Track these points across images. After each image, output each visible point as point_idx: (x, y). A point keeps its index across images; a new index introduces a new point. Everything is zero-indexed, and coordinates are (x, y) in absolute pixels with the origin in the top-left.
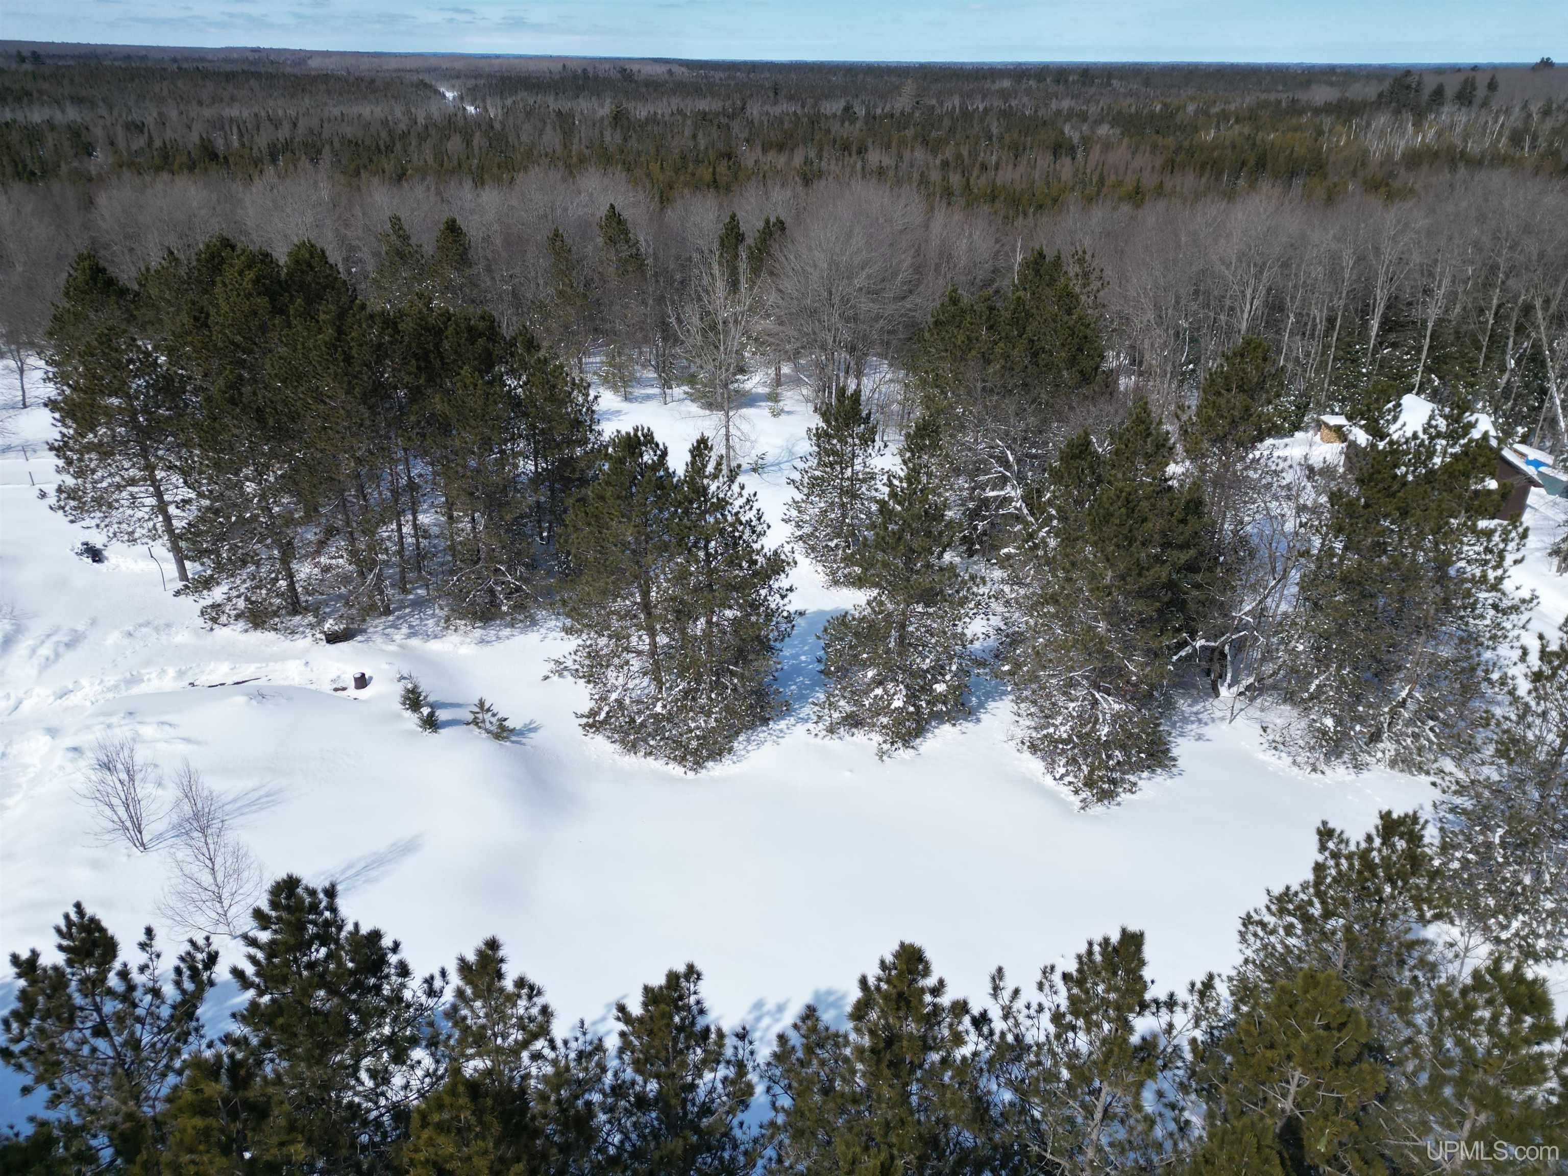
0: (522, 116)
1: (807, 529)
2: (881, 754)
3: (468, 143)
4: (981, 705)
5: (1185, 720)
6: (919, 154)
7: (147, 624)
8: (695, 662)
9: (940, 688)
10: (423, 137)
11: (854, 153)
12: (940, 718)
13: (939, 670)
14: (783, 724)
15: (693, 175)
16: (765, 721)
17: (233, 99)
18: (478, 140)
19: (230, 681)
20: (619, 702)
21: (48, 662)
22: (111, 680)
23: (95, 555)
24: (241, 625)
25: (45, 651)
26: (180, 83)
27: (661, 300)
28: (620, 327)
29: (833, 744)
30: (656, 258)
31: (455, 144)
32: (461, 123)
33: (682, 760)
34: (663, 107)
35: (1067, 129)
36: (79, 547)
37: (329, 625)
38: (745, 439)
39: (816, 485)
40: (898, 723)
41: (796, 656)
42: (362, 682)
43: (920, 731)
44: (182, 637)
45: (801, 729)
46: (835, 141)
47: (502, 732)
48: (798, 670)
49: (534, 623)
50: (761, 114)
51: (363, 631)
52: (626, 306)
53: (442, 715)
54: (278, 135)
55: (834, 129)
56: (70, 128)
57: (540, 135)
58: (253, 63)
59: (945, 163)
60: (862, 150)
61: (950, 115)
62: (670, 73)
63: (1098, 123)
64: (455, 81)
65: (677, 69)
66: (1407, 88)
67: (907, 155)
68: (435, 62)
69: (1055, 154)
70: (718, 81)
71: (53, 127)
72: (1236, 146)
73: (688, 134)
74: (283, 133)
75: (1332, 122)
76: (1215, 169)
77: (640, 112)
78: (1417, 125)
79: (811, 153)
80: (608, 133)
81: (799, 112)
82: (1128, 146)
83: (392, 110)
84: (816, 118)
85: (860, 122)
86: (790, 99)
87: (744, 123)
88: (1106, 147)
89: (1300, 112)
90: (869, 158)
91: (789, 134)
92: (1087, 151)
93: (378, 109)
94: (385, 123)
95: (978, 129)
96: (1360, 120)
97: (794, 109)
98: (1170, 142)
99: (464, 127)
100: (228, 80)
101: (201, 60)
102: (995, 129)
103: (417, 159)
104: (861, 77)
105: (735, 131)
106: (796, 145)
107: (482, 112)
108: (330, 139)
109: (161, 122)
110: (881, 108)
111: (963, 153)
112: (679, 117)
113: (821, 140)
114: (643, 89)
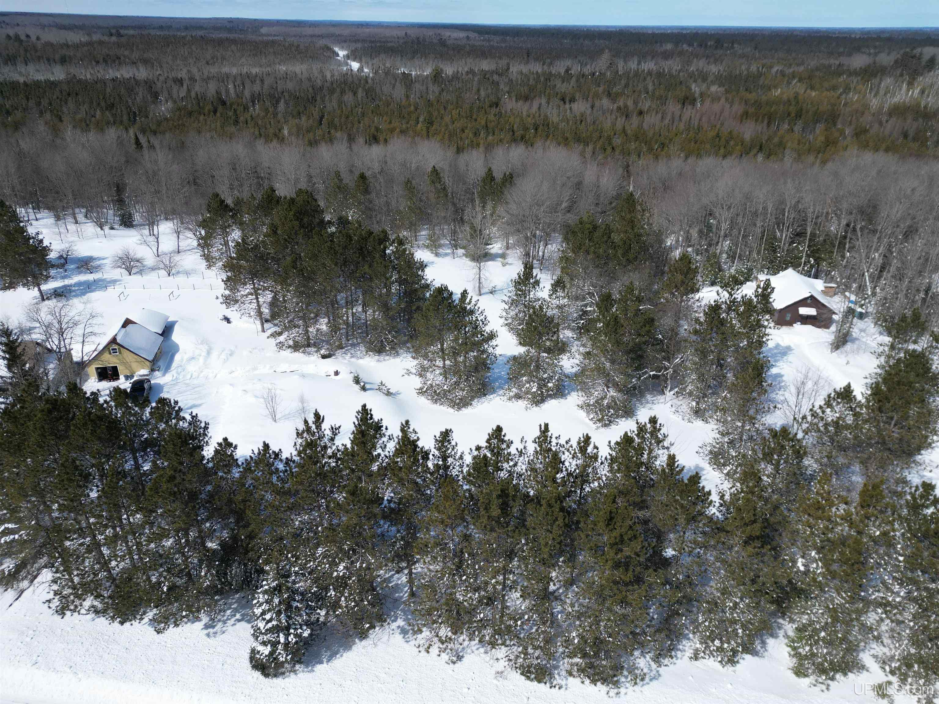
0: (384, 75)
1: (510, 321)
2: (527, 409)
3: (355, 94)
4: (569, 393)
5: (648, 403)
6: (605, 102)
7: (256, 348)
8: (459, 371)
9: (550, 385)
10: (332, 91)
11: (567, 102)
12: (552, 397)
13: (550, 378)
14: (492, 396)
16: (485, 395)
17: (223, 58)
18: (361, 93)
19: (288, 371)
20: (431, 385)
21: (225, 361)
23: (228, 320)
25: (223, 356)
26: (193, 47)
29: (510, 404)
30: (453, 188)
31: (348, 97)
32: (350, 79)
33: (453, 407)
34: (462, 67)
35: (693, 86)
36: (223, 317)
37: (323, 352)
39: (513, 303)
40: (534, 397)
41: (500, 372)
42: (337, 373)
43: (543, 401)
45: (498, 398)
46: (557, 94)
47: (388, 393)
48: (500, 377)
49: (398, 355)
50: (517, 73)
51: (334, 355)
53: (367, 386)
54: (255, 89)
55: (558, 86)
56: (146, 82)
57: (394, 87)
58: (230, 30)
59: (619, 108)
60: (573, 100)
61: (627, 74)
62: (468, 38)
63: (713, 83)
64: (343, 44)
65: (472, 35)
66: (912, 57)
67: (597, 103)
68: (332, 30)
69: (684, 104)
70: (495, 44)
71: (137, 82)
72: (789, 101)
73: (475, 89)
74: (257, 88)
75: (857, 82)
76: (770, 118)
77: (449, 70)
78: (910, 84)
79: (544, 101)
80: (431, 86)
81: (539, 71)
82: (727, 99)
83: (312, 68)
84: (549, 77)
85: (574, 79)
86: (537, 59)
87: (507, 80)
88: (713, 100)
89: (840, 74)
90: (575, 106)
91: (532, 89)
92: (702, 102)
93: (304, 67)
94: (309, 79)
95: (641, 86)
96: (875, 81)
97: (537, 68)
98: (752, 97)
99: (353, 82)
100: (219, 45)
101: (201, 28)
102: (650, 87)
103: (329, 108)
104: (581, 40)
105: (502, 86)
106: (535, 96)
107: (361, 69)
108: (283, 92)
109: (192, 79)
110: (588, 67)
111: (629, 104)
112: (470, 76)
113: (549, 93)
114: (451, 52)
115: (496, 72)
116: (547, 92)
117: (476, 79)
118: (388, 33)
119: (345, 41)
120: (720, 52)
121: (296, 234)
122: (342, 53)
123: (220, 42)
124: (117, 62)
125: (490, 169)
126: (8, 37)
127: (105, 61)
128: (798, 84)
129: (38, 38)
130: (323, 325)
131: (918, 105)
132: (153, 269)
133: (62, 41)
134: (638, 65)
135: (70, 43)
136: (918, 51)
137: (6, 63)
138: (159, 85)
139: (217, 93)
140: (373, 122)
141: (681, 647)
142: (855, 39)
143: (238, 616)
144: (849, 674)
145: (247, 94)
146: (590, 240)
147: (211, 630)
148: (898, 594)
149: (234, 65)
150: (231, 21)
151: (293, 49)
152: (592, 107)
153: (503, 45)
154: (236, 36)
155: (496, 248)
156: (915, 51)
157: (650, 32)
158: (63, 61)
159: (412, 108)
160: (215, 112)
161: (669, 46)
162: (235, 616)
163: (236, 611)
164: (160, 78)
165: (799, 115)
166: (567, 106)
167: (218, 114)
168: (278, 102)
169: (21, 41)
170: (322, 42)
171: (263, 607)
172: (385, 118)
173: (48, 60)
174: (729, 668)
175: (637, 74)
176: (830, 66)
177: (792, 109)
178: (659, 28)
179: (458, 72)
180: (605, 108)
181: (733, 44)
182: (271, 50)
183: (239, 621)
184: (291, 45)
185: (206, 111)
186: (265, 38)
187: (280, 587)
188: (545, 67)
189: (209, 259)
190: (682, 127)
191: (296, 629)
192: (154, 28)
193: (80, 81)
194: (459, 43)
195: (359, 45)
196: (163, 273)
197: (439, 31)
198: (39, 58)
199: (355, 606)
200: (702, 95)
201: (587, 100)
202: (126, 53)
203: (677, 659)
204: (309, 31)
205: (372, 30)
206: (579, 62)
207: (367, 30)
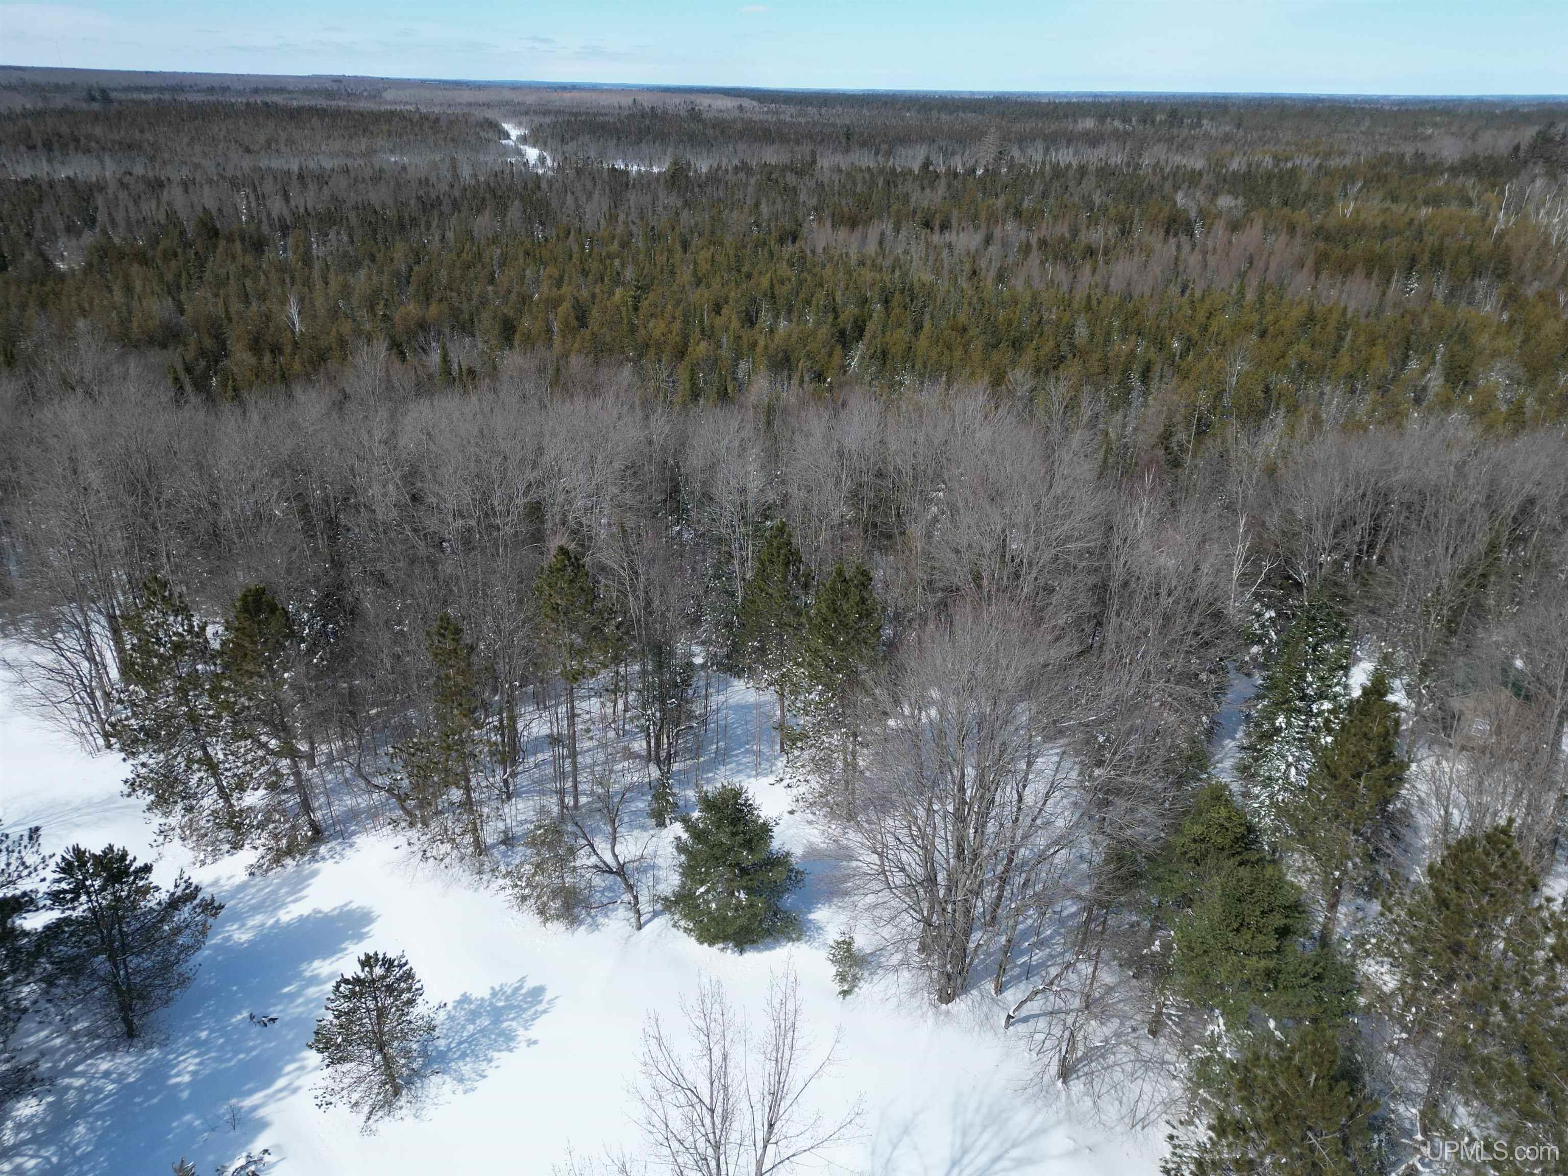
6: (1013, 229)
11: (936, 229)
34: (727, 158)
35: (1178, 197)
50: (831, 170)
60: (945, 226)
62: (741, 108)
65: (747, 103)
67: (997, 232)
70: (788, 119)
73: (750, 201)
77: (703, 165)
79: (888, 227)
81: (873, 167)
84: (892, 178)
85: (943, 182)
86: (863, 144)
87: (812, 184)
88: (1230, 226)
90: (953, 237)
91: (864, 203)
92: (1207, 228)
98: (1302, 217)
104: (934, 114)
105: (803, 197)
112: (742, 175)
113: (899, 211)
114: (710, 132)
115: (790, 168)
116: (895, 207)
117: (752, 181)
118: (605, 100)
119: (527, 113)
122: (515, 132)
124: (72, 146)
127: (48, 147)
134: (1045, 154)
151: (426, 125)
153: (802, 120)
161: (1090, 123)
166: (937, 237)
179: (718, 169)
182: (385, 128)
184: (426, 119)
188: (881, 159)
194: (725, 115)
197: (693, 97)
200: (1202, 214)
201: (975, 225)
204: (467, 96)
205: (576, 95)
206: (941, 148)
207: (567, 96)
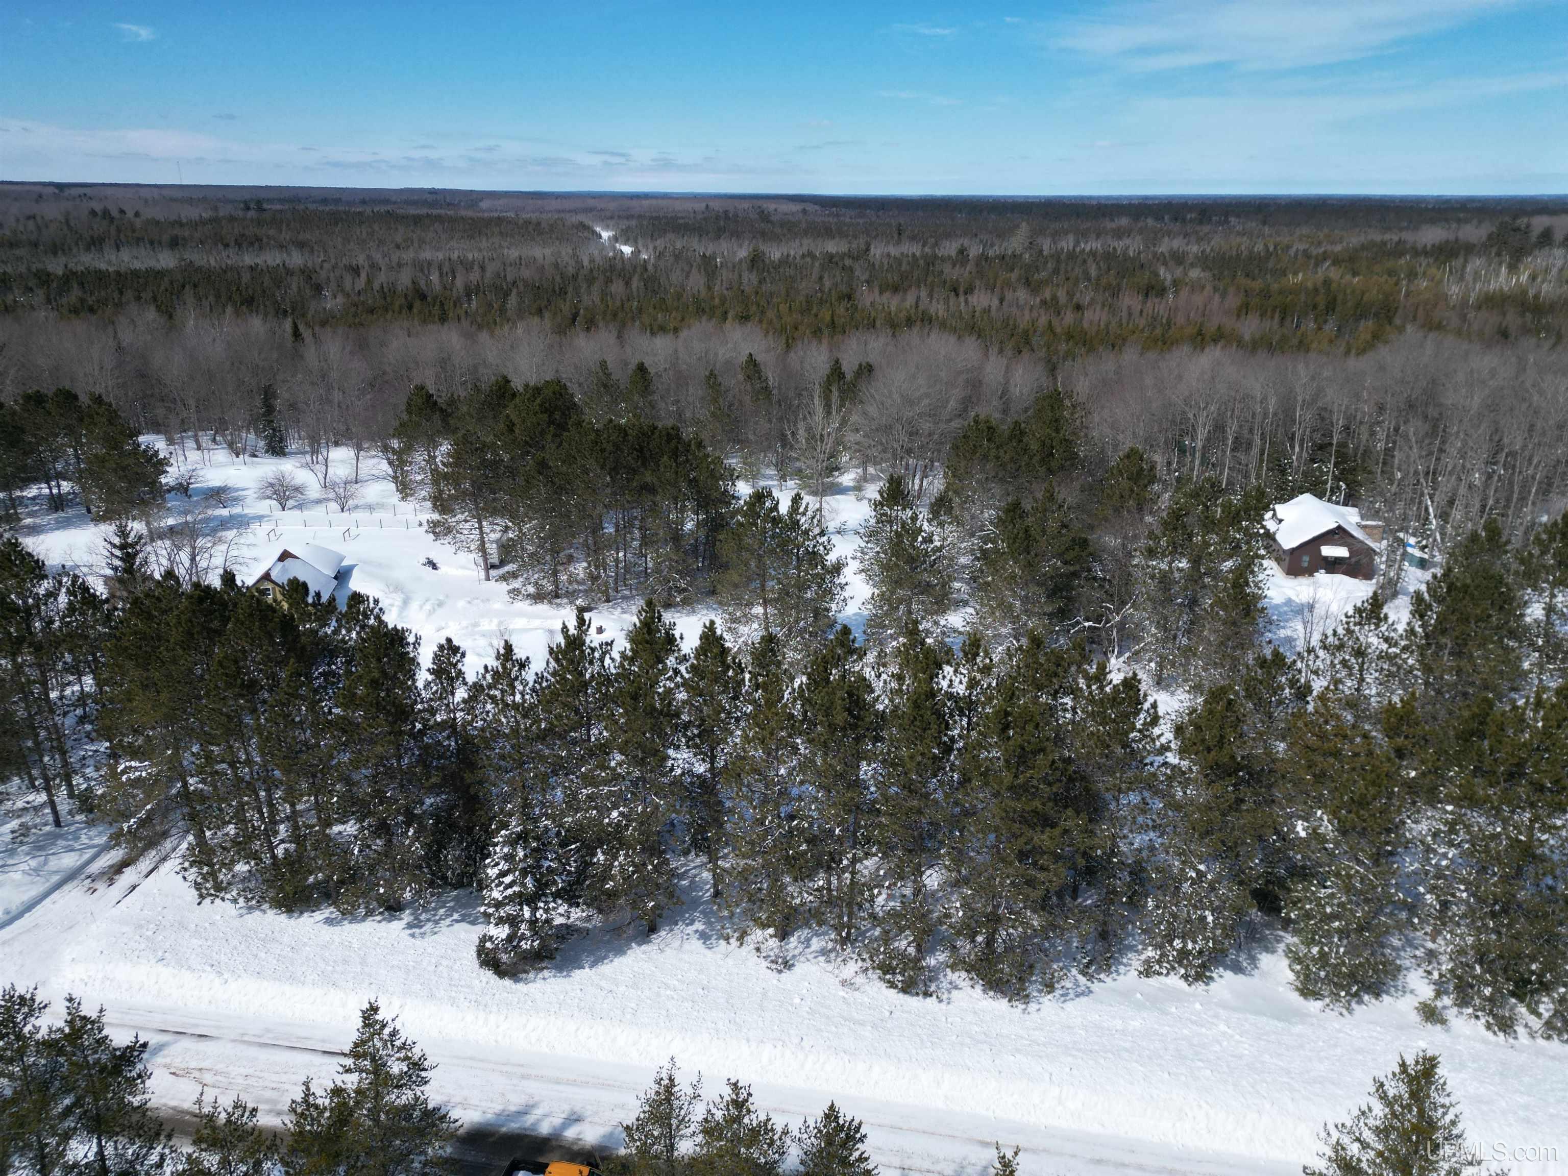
0: (672, 259)
1: (867, 564)
3: (627, 284)
6: (1022, 294)
7: (477, 597)
10: (590, 280)
11: (961, 293)
15: (816, 316)
17: (422, 242)
18: (635, 283)
21: (431, 613)
22: (464, 624)
23: (434, 565)
24: (528, 602)
25: (428, 607)
26: (375, 226)
27: (781, 419)
28: (751, 437)
30: (780, 388)
31: (617, 287)
32: (619, 266)
34: (794, 249)
35: (1162, 271)
36: (426, 560)
37: (579, 603)
38: (833, 511)
42: (600, 631)
44: (497, 606)
46: (945, 282)
49: (694, 612)
50: (882, 256)
51: (596, 609)
52: (756, 423)
54: (471, 278)
55: (946, 271)
56: (302, 271)
57: (687, 277)
58: (434, 204)
59: (1044, 302)
60: (969, 290)
61: (1057, 256)
62: (804, 211)
63: (1192, 265)
64: (609, 222)
65: (810, 208)
66: (1515, 230)
67: (1009, 295)
68: (591, 203)
69: (1147, 295)
70: (848, 220)
71: (289, 272)
72: (1316, 290)
73: (815, 277)
74: (475, 277)
75: (1428, 265)
76: (1285, 312)
77: (775, 253)
78: (1513, 268)
79: (924, 294)
80: (746, 275)
81: (918, 254)
82: (1215, 289)
83: (560, 252)
84: (932, 260)
85: (972, 263)
86: (913, 239)
87: (865, 265)
88: (1193, 290)
89: (1401, 254)
90: (973, 299)
91: (905, 276)
92: (1176, 292)
93: (548, 251)
94: (556, 265)
95: (1078, 271)
96: (1457, 263)
97: (914, 249)
98: (1257, 285)
99: (623, 269)
100: (415, 223)
101: (387, 201)
102: (1093, 272)
103: (586, 300)
104: (984, 215)
105: (858, 273)
106: (910, 286)
107: (636, 253)
108: (514, 282)
109: (375, 267)
110: (996, 248)
111: (1059, 294)
112: (808, 260)
113: (933, 282)
114: (778, 230)
115: (849, 255)
116: (929, 280)
117: (817, 264)
118: (679, 206)
119: (612, 218)
120: (1206, 228)
121: (543, 433)
122: (606, 235)
123: (417, 220)
124: (257, 245)
125: (837, 361)
126: (93, 213)
127: (239, 245)
128: (1332, 268)
129: (137, 214)
130: (580, 569)
131: (1524, 293)
132: (318, 502)
133: (173, 218)
134: (1075, 243)
135: (184, 221)
136: (1522, 222)
137: (88, 249)
138: (323, 274)
139: (414, 283)
140: (655, 320)
141: (1125, 961)
142: (1426, 209)
143: (456, 916)
144: (1384, 996)
145: (459, 283)
146: (989, 440)
147: (417, 931)
148: (1445, 856)
149: (438, 249)
150: (433, 192)
151: (530, 228)
152: (1002, 300)
153: (861, 221)
154: (442, 212)
155: (847, 479)
156: (1518, 221)
157: (1095, 203)
158: (174, 243)
159: (717, 301)
160: (410, 308)
161: (1124, 221)
162: (451, 915)
163: (452, 910)
164: (326, 265)
165: (1331, 307)
166: (962, 299)
167: (415, 310)
168: (507, 294)
169: (112, 219)
170: (575, 219)
171: (500, 867)
172: (674, 314)
173: (152, 243)
174: (1200, 987)
175: (1072, 255)
176: (1384, 243)
177: (1321, 300)
178: (1108, 198)
179: (788, 256)
180: (1022, 302)
181: (1226, 217)
182: (496, 230)
183: (457, 921)
184: (528, 222)
185: (396, 308)
186: (486, 215)
187: (526, 835)
188: (927, 250)
189: (405, 488)
190: (1142, 323)
191: (546, 903)
192: (314, 202)
193: (199, 269)
194: (790, 218)
195: (633, 223)
196: (334, 506)
197: (760, 203)
198: (138, 240)
199: (634, 873)
200: (1175, 283)
201: (993, 290)
202: (272, 232)
203: (1119, 974)
204: (555, 204)
205: (654, 202)
206: (981, 241)
207: (645, 203)
